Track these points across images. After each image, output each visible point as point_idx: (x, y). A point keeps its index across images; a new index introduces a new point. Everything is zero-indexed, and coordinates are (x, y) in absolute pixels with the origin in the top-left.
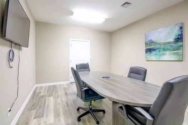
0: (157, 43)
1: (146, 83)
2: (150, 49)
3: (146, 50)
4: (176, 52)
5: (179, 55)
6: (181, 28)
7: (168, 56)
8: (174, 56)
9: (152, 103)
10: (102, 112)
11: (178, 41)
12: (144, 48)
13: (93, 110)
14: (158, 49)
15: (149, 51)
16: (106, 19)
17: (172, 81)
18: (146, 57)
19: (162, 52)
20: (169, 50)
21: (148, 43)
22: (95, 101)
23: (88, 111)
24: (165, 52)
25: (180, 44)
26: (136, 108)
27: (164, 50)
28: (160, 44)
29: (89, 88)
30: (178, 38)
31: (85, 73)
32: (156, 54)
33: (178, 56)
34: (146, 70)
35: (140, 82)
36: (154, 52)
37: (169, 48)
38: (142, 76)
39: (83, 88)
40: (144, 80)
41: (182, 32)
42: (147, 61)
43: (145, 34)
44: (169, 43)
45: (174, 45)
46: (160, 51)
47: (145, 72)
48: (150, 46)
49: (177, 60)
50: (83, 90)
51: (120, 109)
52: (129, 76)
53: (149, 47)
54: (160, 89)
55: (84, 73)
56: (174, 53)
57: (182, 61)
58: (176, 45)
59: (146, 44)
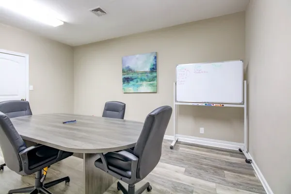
0: (134, 72)
1: (125, 121)
2: (128, 78)
3: (123, 79)
4: (151, 82)
5: (154, 86)
6: (156, 58)
7: (145, 87)
8: (150, 88)
9: (136, 142)
10: (64, 182)
11: (153, 71)
12: (121, 77)
13: (45, 184)
14: (135, 79)
15: (127, 80)
16: (64, 22)
17: (153, 114)
18: (123, 89)
19: (139, 83)
20: (146, 80)
21: (126, 71)
22: (49, 167)
23: (36, 189)
24: (142, 83)
25: (154, 74)
26: (120, 153)
27: (142, 80)
28: (137, 73)
29: (39, 144)
30: (153, 68)
31: (22, 120)
32: (134, 85)
33: (153, 88)
34: (125, 105)
35: (118, 121)
36: (131, 83)
37: (146, 78)
38: (121, 113)
39: (24, 149)
40: (123, 117)
41: (156, 62)
42: (125, 93)
43: (122, 58)
44: (146, 72)
45: (149, 75)
46: (137, 82)
47: (124, 107)
48: (128, 74)
49: (152, 91)
50: (25, 154)
51: (98, 163)
52: (104, 115)
53: (126, 76)
54: (143, 125)
55: (18, 119)
56: (151, 84)
57: (156, 93)
58: (151, 76)
59: (123, 71)
